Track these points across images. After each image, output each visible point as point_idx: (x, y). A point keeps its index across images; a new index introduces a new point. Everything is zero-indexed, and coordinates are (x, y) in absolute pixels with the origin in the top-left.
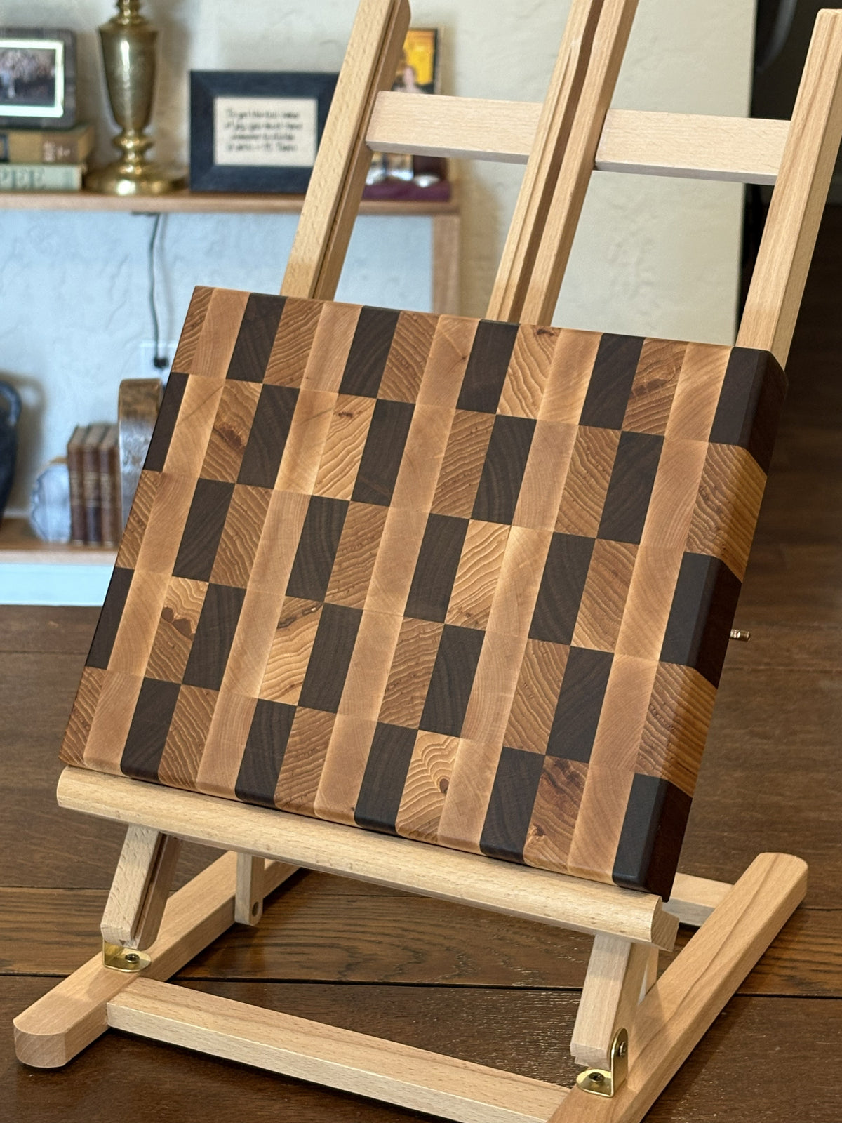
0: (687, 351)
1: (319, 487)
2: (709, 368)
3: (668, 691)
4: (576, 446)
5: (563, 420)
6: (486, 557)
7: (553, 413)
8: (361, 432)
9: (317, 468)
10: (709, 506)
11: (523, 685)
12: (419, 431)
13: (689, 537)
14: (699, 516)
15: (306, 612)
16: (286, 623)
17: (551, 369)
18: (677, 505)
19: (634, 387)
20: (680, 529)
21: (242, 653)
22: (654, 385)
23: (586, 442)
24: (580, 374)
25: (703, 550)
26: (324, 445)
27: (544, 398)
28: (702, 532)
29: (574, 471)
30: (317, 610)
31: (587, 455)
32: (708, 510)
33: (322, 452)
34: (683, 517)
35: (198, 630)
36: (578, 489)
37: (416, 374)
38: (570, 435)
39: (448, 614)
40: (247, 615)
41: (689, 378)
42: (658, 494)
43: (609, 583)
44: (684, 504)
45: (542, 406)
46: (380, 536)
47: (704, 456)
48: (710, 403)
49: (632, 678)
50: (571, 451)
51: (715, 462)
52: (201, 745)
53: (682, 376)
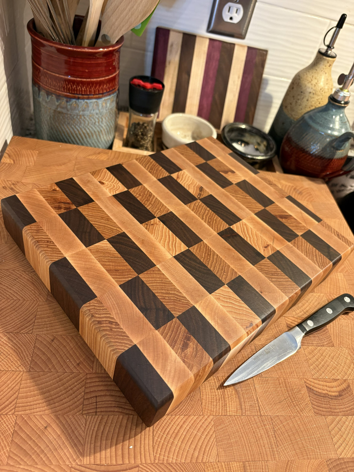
0: (190, 372)
1: (244, 224)
2: (172, 374)
3: (51, 251)
4: (185, 297)
5: (201, 302)
6: (169, 242)
7: (208, 302)
8: (255, 245)
9: (252, 227)
10: (106, 321)
11: (108, 219)
12: (240, 259)
13: (102, 304)
14: (106, 314)
15: (200, 194)
16: (201, 189)
17: (230, 316)
18: (121, 310)
19: (192, 337)
20: (109, 302)
21: (202, 176)
22: (185, 346)
23: (183, 302)
24: (218, 323)
25: (90, 303)
26: (260, 234)
27: (218, 304)
28: (98, 309)
29: (175, 289)
30: (198, 197)
31: (177, 298)
32: (105, 319)
33: (257, 232)
34: (112, 308)
35: (221, 174)
36: (165, 285)
37: (267, 274)
38: (192, 300)
39: (159, 220)
40: (214, 184)
41: (175, 362)
42: (133, 308)
43: (115, 266)
44: (118, 313)
45: (215, 300)
46: (208, 224)
47: (131, 337)
48: (154, 360)
49: (70, 246)
50: (185, 295)
51: (123, 339)
52: (182, 154)
53: (179, 359)
